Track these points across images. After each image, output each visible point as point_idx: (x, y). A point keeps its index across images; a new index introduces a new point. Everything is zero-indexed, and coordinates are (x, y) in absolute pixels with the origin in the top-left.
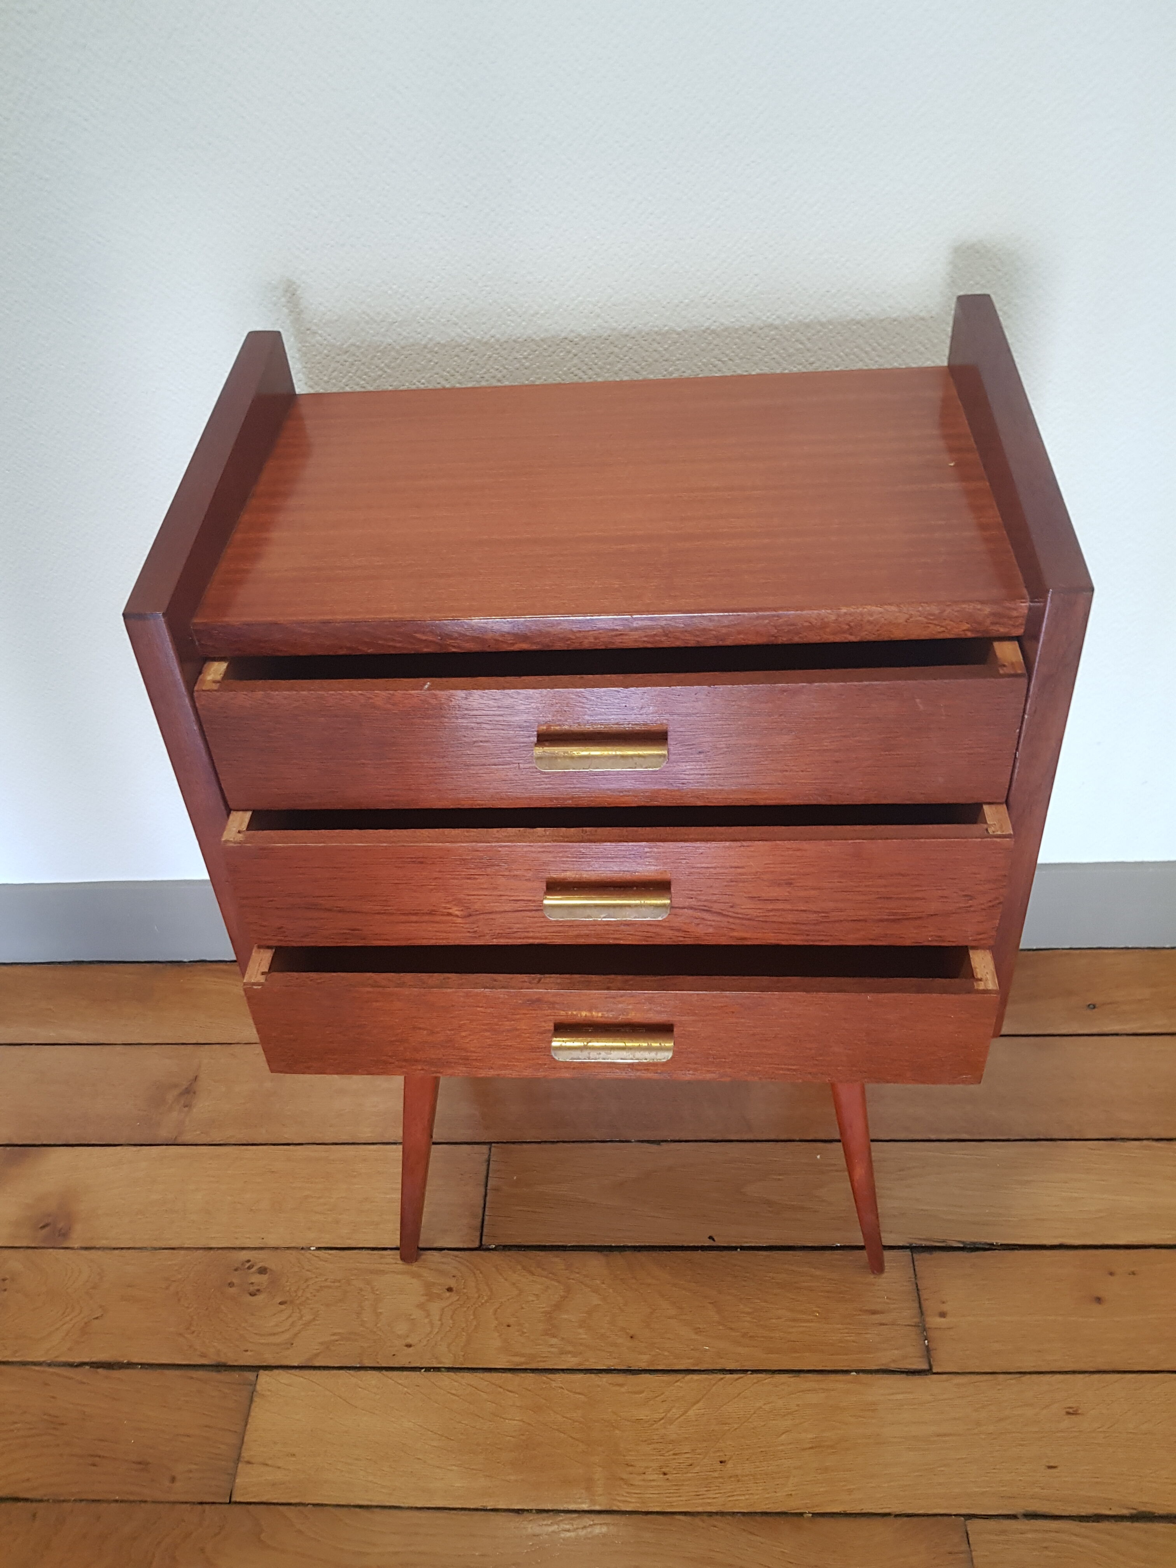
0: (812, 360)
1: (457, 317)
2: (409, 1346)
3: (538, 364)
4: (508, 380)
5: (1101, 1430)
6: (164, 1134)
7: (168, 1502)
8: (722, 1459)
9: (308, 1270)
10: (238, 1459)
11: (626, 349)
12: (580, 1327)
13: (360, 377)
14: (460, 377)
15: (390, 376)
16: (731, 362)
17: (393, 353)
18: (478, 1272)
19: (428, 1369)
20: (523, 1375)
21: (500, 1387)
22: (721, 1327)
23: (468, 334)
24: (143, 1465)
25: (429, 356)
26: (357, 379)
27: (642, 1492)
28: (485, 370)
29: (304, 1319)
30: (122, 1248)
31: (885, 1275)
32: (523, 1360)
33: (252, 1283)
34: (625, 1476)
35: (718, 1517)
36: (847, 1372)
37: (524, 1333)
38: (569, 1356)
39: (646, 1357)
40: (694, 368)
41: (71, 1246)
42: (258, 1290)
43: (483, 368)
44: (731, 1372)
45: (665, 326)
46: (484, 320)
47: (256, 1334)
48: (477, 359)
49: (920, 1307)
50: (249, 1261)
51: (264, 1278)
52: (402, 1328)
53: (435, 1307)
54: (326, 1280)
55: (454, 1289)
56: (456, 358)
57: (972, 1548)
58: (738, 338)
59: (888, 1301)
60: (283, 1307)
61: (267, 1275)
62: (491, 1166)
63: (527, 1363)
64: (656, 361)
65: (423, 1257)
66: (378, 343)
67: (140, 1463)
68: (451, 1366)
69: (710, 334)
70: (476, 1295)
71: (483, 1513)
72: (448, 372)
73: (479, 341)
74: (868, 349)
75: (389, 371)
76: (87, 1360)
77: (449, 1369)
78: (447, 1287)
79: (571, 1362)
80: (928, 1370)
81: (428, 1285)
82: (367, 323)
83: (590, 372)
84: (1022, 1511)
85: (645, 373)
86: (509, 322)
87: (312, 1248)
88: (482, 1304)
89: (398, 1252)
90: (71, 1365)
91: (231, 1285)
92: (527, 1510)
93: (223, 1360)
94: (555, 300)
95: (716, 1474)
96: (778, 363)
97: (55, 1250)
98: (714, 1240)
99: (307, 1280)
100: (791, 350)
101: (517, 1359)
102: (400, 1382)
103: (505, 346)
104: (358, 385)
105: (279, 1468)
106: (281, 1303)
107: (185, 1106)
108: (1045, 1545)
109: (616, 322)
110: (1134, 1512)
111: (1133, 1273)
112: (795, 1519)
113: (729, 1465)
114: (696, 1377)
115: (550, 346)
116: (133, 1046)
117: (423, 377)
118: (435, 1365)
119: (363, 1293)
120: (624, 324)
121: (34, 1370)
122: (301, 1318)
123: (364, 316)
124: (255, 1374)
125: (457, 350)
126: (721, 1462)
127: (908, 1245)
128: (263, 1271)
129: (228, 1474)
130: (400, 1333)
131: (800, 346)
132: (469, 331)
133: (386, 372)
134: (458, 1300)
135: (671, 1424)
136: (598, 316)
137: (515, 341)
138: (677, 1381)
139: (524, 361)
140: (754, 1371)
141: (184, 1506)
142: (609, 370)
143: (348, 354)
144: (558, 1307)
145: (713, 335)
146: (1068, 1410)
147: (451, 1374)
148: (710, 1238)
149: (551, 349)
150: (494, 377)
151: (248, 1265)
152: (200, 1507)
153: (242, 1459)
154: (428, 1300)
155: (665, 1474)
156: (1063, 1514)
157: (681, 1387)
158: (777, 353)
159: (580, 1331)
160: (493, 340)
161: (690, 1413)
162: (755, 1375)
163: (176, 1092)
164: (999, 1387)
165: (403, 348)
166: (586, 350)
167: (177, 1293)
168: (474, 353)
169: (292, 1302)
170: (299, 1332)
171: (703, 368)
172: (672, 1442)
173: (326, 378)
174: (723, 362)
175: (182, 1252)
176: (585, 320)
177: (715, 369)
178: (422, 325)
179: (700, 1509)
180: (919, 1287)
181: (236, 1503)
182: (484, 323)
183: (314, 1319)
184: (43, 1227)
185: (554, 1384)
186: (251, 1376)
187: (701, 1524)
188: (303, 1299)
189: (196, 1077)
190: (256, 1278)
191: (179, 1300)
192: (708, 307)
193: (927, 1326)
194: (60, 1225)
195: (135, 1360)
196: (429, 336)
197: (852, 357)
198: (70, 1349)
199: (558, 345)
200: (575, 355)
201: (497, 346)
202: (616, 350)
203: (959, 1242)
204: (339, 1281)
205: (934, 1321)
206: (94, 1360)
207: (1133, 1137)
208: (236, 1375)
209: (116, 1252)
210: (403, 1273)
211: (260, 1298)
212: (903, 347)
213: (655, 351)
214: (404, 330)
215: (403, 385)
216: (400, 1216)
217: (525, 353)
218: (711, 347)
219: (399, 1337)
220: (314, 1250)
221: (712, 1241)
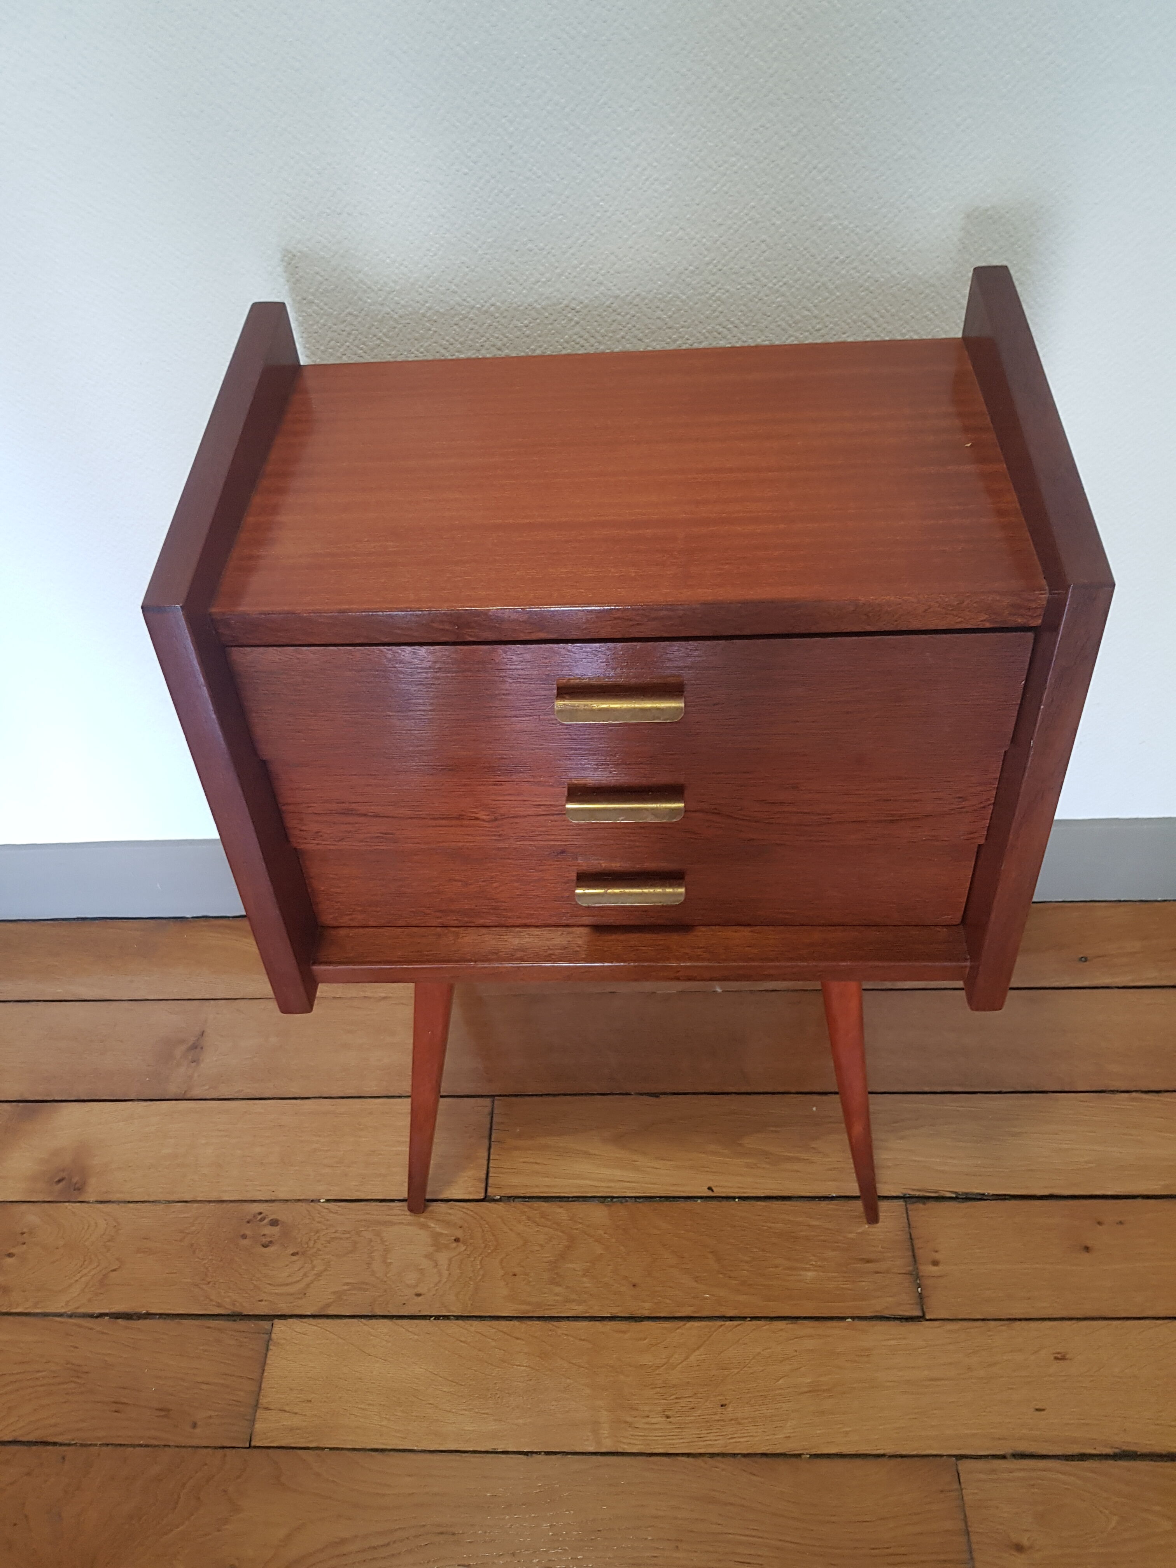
0: (818, 327)
1: (456, 285)
2: (418, 1295)
3: (539, 332)
4: (508, 348)
5: (1088, 1374)
6: (173, 1089)
7: (190, 1447)
8: (723, 1403)
9: (319, 1222)
10: (256, 1406)
11: (629, 316)
12: (584, 1275)
13: (357, 347)
14: (459, 346)
15: (388, 345)
16: (736, 329)
17: (392, 323)
18: (485, 1222)
19: (437, 1317)
20: (530, 1323)
21: (508, 1335)
22: (721, 1276)
23: (468, 302)
24: (164, 1411)
25: (428, 324)
26: (355, 348)
27: (646, 1434)
28: (484, 338)
29: (316, 1269)
30: (137, 1202)
31: (879, 1225)
32: (528, 1308)
33: (264, 1235)
34: (629, 1419)
35: (719, 1458)
36: (843, 1318)
37: (530, 1282)
38: (574, 1303)
39: (647, 1305)
40: (698, 335)
41: (87, 1200)
42: (271, 1242)
43: (483, 336)
44: (731, 1319)
45: (669, 293)
46: (484, 288)
47: (269, 1284)
48: (477, 327)
49: (914, 1256)
50: (260, 1213)
51: (275, 1230)
52: (411, 1278)
53: (443, 1258)
54: (336, 1232)
55: (461, 1240)
56: (455, 327)
57: (963, 1486)
58: (744, 305)
59: (882, 1250)
60: (295, 1258)
61: (279, 1227)
62: (495, 1119)
63: (533, 1312)
64: (660, 328)
65: (431, 1208)
66: (376, 312)
67: (161, 1410)
68: (460, 1314)
69: (715, 301)
70: (483, 1245)
71: (493, 1455)
72: (448, 341)
73: (478, 309)
74: (876, 316)
75: (387, 340)
76: (107, 1311)
77: (458, 1318)
78: (453, 1238)
79: (577, 1309)
80: (921, 1317)
81: (436, 1236)
82: (365, 291)
83: (592, 340)
84: (1011, 1451)
85: (647, 341)
86: (509, 291)
87: (322, 1201)
88: (489, 1253)
89: (405, 1204)
90: (92, 1316)
91: (244, 1237)
92: (536, 1453)
93: (238, 1309)
94: (557, 268)
95: (717, 1417)
96: (783, 330)
97: (71, 1204)
98: (713, 1191)
99: (317, 1232)
100: (798, 317)
101: (524, 1307)
102: (411, 1329)
103: (505, 314)
104: (356, 354)
105: (296, 1413)
106: (293, 1254)
107: (193, 1062)
108: (1032, 1482)
109: (619, 289)
110: (1117, 1451)
111: (1121, 1223)
112: (793, 1460)
113: (730, 1409)
114: (696, 1324)
115: (551, 314)
116: (139, 1002)
117: (422, 346)
118: (444, 1314)
119: (372, 1244)
120: (627, 292)
121: (57, 1321)
122: (313, 1268)
123: (361, 285)
124: (270, 1323)
125: (456, 319)
126: (722, 1406)
127: (902, 1195)
128: (274, 1223)
129: (247, 1420)
130: (409, 1282)
131: (806, 313)
132: (469, 299)
133: (383, 341)
134: (465, 1250)
135: (673, 1369)
136: (601, 283)
137: (515, 309)
138: (678, 1328)
139: (525, 329)
140: (753, 1318)
141: (205, 1450)
142: (611, 337)
143: (345, 324)
144: (562, 1256)
145: (719, 302)
146: (1056, 1355)
147: (460, 1322)
148: (710, 1188)
149: (553, 317)
150: (493, 346)
151: (260, 1217)
152: (221, 1451)
153: (260, 1406)
154: (437, 1251)
155: (668, 1417)
156: (1050, 1454)
157: (683, 1334)
158: (783, 319)
159: (585, 1279)
160: (492, 309)
161: (692, 1358)
162: (754, 1322)
163: (183, 1047)
164: (990, 1333)
165: (401, 317)
166: (588, 318)
167: (192, 1245)
168: (473, 321)
169: (303, 1253)
170: (312, 1282)
171: (707, 335)
172: (674, 1386)
173: (322, 348)
174: (729, 330)
175: (195, 1205)
176: (586, 287)
177: (720, 336)
178: (420, 294)
179: (702, 1451)
180: (913, 1236)
181: (255, 1447)
182: (484, 292)
183: (325, 1270)
184: (59, 1181)
185: (559, 1332)
186: (266, 1325)
187: (702, 1464)
188: (315, 1250)
189: (203, 1032)
190: (269, 1230)
191: (194, 1252)
192: (714, 274)
193: (921, 1274)
194: (75, 1180)
195: (153, 1311)
196: (427, 305)
197: (860, 324)
198: (90, 1300)
199: (560, 313)
200: (577, 323)
201: (497, 315)
202: (619, 317)
203: (951, 1192)
204: (349, 1232)
205: (928, 1269)
206: (113, 1311)
207: (1123, 1089)
208: (252, 1325)
209: (131, 1205)
210: (409, 1224)
211: (272, 1249)
212: (912, 314)
213: (659, 318)
214: (402, 299)
215: (401, 354)
216: (407, 1169)
217: (526, 322)
218: (717, 313)
219: (408, 1286)
220: (323, 1202)
221: (710, 1192)
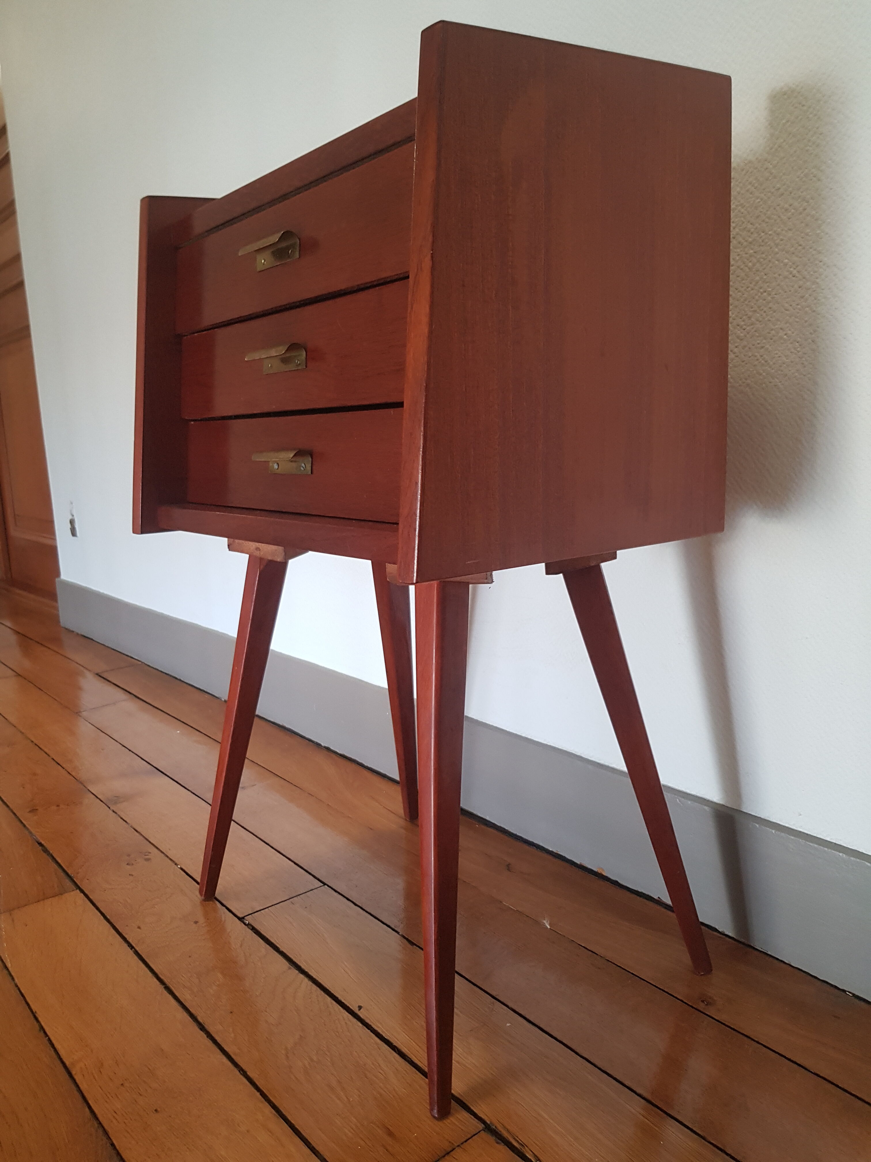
2: (139, 928)
18: (221, 927)
19: (128, 944)
21: (137, 976)
30: (123, 820)
31: (437, 1122)
32: (167, 973)
33: (135, 861)
34: (106, 1064)
37: (190, 965)
38: (189, 992)
39: (219, 1027)
41: (112, 808)
42: (133, 865)
47: (102, 877)
50: (150, 853)
51: (142, 862)
52: (150, 919)
53: (177, 923)
54: (160, 880)
55: (198, 923)
61: (145, 862)
62: (308, 893)
63: (166, 978)
65: (210, 901)
70: (202, 934)
76: (43, 843)
77: (135, 951)
78: (196, 919)
79: (185, 995)
81: (191, 912)
87: (179, 866)
88: (197, 938)
91: (129, 856)
93: (75, 876)
97: (104, 805)
98: (359, 1010)
99: (154, 874)
102: (109, 939)
105: (14, 925)
106: (130, 875)
118: (132, 945)
119: (163, 895)
122: (126, 885)
124: (74, 889)
126: (156, 1110)
127: (489, 1123)
128: (148, 860)
130: (146, 920)
134: (191, 928)
154: (180, 919)
155: (123, 1085)
159: (214, 987)
167: (109, 845)
169: (134, 876)
172: (155, 1075)
175: (138, 835)
180: (452, 1153)
183: (128, 888)
185: (159, 997)
186: (71, 888)
188: (140, 879)
190: (140, 860)
191: (105, 848)
194: (121, 800)
204: (164, 884)
208: (69, 886)
209: (119, 819)
219: (143, 921)
220: (179, 868)
221: (357, 1009)
